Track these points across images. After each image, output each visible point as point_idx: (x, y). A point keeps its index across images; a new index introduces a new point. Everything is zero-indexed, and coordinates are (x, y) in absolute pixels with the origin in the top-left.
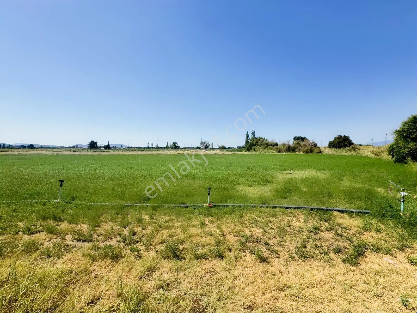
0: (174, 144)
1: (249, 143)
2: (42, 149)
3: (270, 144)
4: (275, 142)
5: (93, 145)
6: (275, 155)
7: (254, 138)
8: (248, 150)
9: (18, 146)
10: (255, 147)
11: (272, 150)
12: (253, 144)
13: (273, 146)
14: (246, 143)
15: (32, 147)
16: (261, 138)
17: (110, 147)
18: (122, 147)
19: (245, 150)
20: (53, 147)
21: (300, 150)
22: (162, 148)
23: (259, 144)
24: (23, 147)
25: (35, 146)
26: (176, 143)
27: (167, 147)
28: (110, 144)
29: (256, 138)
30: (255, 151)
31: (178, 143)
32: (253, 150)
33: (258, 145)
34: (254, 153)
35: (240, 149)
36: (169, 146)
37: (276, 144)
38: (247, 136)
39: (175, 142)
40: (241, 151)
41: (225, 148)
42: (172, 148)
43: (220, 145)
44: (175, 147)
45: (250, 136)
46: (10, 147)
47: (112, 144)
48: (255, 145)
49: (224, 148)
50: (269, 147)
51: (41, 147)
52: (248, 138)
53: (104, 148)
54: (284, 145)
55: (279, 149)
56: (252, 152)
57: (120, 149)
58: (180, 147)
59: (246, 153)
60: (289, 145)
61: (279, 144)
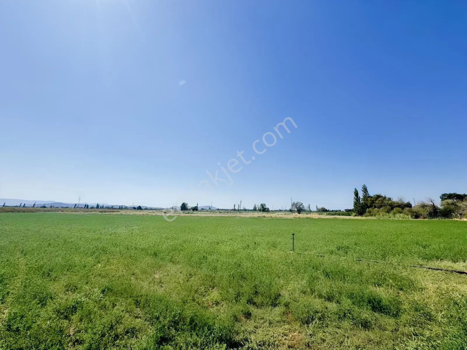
0: (262, 206)
1: (360, 204)
2: (146, 210)
3: (395, 205)
4: (406, 201)
5: (184, 207)
6: (407, 221)
7: (366, 197)
8: (361, 213)
9: (131, 208)
10: (370, 209)
11: (402, 215)
12: (366, 205)
13: (403, 208)
14: (355, 204)
15: (140, 208)
16: (379, 197)
17: (199, 209)
18: (210, 209)
19: (354, 214)
20: (155, 209)
21: (461, 214)
22: (249, 210)
23: (377, 205)
24: (134, 208)
25: (142, 208)
26: (265, 205)
27: (255, 210)
28: (198, 206)
29: (372, 197)
30: (372, 215)
31: (266, 205)
32: (367, 214)
33: (375, 207)
34: (370, 218)
35: (348, 212)
36: (257, 209)
37: (409, 205)
38: (356, 194)
39: (263, 203)
40: (350, 215)
41: (326, 211)
42: (260, 210)
43: (320, 207)
44: (264, 209)
45: (361, 195)
46: (126, 208)
47: (200, 206)
48: (371, 206)
49: (324, 210)
50: (395, 209)
51: (146, 209)
52: (357, 197)
53: (192, 210)
54: (424, 206)
55: (416, 212)
56: (366, 216)
57: (207, 211)
58: (269, 209)
59: (356, 218)
60: (434, 206)
61: (413, 206)
